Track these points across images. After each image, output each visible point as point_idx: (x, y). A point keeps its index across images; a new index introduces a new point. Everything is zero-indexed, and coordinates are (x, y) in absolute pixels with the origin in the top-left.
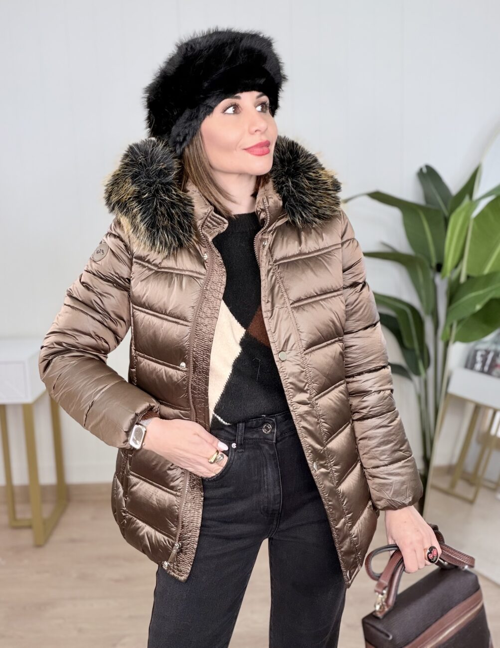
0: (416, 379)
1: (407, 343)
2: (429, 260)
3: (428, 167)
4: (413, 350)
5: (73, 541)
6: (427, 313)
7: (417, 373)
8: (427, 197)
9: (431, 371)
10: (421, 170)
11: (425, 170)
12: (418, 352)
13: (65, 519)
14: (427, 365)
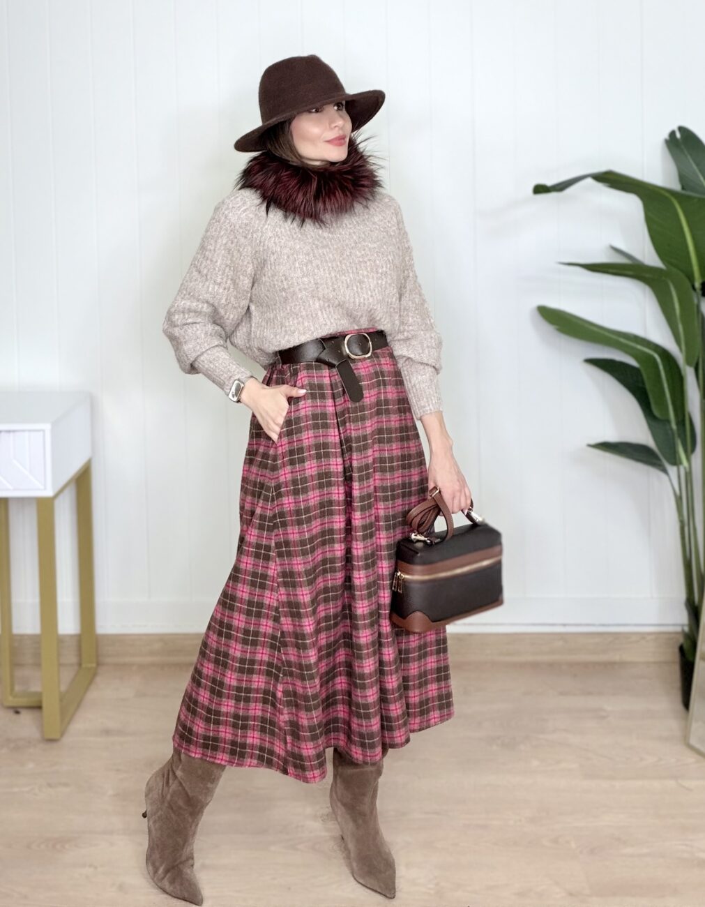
0: (672, 470)
1: (656, 412)
2: (691, 278)
3: (681, 129)
4: (668, 421)
5: (107, 732)
6: (688, 362)
7: (675, 461)
8: (682, 178)
9: (697, 458)
10: (672, 134)
11: (678, 135)
12: (674, 426)
13: (93, 694)
14: (690, 449)
